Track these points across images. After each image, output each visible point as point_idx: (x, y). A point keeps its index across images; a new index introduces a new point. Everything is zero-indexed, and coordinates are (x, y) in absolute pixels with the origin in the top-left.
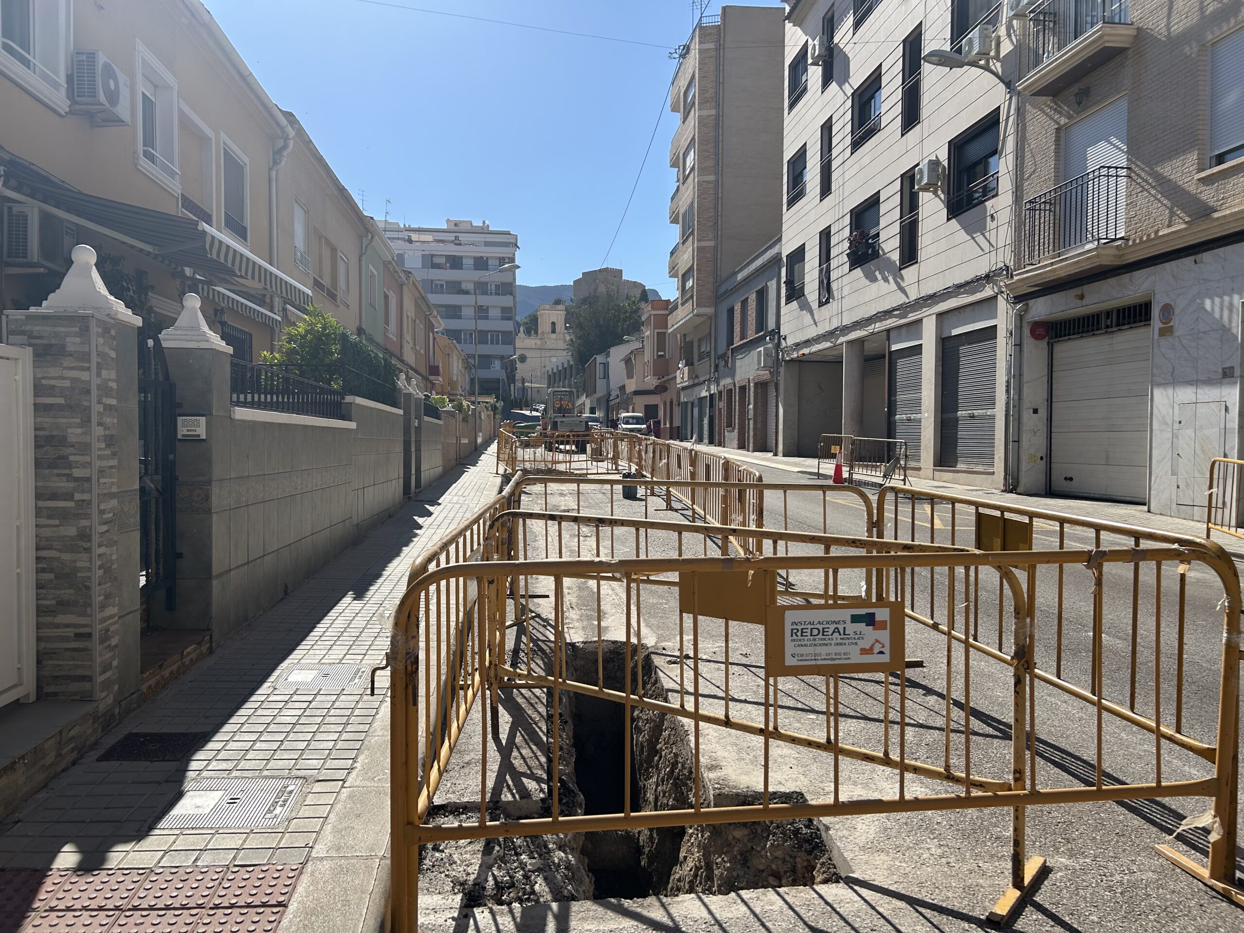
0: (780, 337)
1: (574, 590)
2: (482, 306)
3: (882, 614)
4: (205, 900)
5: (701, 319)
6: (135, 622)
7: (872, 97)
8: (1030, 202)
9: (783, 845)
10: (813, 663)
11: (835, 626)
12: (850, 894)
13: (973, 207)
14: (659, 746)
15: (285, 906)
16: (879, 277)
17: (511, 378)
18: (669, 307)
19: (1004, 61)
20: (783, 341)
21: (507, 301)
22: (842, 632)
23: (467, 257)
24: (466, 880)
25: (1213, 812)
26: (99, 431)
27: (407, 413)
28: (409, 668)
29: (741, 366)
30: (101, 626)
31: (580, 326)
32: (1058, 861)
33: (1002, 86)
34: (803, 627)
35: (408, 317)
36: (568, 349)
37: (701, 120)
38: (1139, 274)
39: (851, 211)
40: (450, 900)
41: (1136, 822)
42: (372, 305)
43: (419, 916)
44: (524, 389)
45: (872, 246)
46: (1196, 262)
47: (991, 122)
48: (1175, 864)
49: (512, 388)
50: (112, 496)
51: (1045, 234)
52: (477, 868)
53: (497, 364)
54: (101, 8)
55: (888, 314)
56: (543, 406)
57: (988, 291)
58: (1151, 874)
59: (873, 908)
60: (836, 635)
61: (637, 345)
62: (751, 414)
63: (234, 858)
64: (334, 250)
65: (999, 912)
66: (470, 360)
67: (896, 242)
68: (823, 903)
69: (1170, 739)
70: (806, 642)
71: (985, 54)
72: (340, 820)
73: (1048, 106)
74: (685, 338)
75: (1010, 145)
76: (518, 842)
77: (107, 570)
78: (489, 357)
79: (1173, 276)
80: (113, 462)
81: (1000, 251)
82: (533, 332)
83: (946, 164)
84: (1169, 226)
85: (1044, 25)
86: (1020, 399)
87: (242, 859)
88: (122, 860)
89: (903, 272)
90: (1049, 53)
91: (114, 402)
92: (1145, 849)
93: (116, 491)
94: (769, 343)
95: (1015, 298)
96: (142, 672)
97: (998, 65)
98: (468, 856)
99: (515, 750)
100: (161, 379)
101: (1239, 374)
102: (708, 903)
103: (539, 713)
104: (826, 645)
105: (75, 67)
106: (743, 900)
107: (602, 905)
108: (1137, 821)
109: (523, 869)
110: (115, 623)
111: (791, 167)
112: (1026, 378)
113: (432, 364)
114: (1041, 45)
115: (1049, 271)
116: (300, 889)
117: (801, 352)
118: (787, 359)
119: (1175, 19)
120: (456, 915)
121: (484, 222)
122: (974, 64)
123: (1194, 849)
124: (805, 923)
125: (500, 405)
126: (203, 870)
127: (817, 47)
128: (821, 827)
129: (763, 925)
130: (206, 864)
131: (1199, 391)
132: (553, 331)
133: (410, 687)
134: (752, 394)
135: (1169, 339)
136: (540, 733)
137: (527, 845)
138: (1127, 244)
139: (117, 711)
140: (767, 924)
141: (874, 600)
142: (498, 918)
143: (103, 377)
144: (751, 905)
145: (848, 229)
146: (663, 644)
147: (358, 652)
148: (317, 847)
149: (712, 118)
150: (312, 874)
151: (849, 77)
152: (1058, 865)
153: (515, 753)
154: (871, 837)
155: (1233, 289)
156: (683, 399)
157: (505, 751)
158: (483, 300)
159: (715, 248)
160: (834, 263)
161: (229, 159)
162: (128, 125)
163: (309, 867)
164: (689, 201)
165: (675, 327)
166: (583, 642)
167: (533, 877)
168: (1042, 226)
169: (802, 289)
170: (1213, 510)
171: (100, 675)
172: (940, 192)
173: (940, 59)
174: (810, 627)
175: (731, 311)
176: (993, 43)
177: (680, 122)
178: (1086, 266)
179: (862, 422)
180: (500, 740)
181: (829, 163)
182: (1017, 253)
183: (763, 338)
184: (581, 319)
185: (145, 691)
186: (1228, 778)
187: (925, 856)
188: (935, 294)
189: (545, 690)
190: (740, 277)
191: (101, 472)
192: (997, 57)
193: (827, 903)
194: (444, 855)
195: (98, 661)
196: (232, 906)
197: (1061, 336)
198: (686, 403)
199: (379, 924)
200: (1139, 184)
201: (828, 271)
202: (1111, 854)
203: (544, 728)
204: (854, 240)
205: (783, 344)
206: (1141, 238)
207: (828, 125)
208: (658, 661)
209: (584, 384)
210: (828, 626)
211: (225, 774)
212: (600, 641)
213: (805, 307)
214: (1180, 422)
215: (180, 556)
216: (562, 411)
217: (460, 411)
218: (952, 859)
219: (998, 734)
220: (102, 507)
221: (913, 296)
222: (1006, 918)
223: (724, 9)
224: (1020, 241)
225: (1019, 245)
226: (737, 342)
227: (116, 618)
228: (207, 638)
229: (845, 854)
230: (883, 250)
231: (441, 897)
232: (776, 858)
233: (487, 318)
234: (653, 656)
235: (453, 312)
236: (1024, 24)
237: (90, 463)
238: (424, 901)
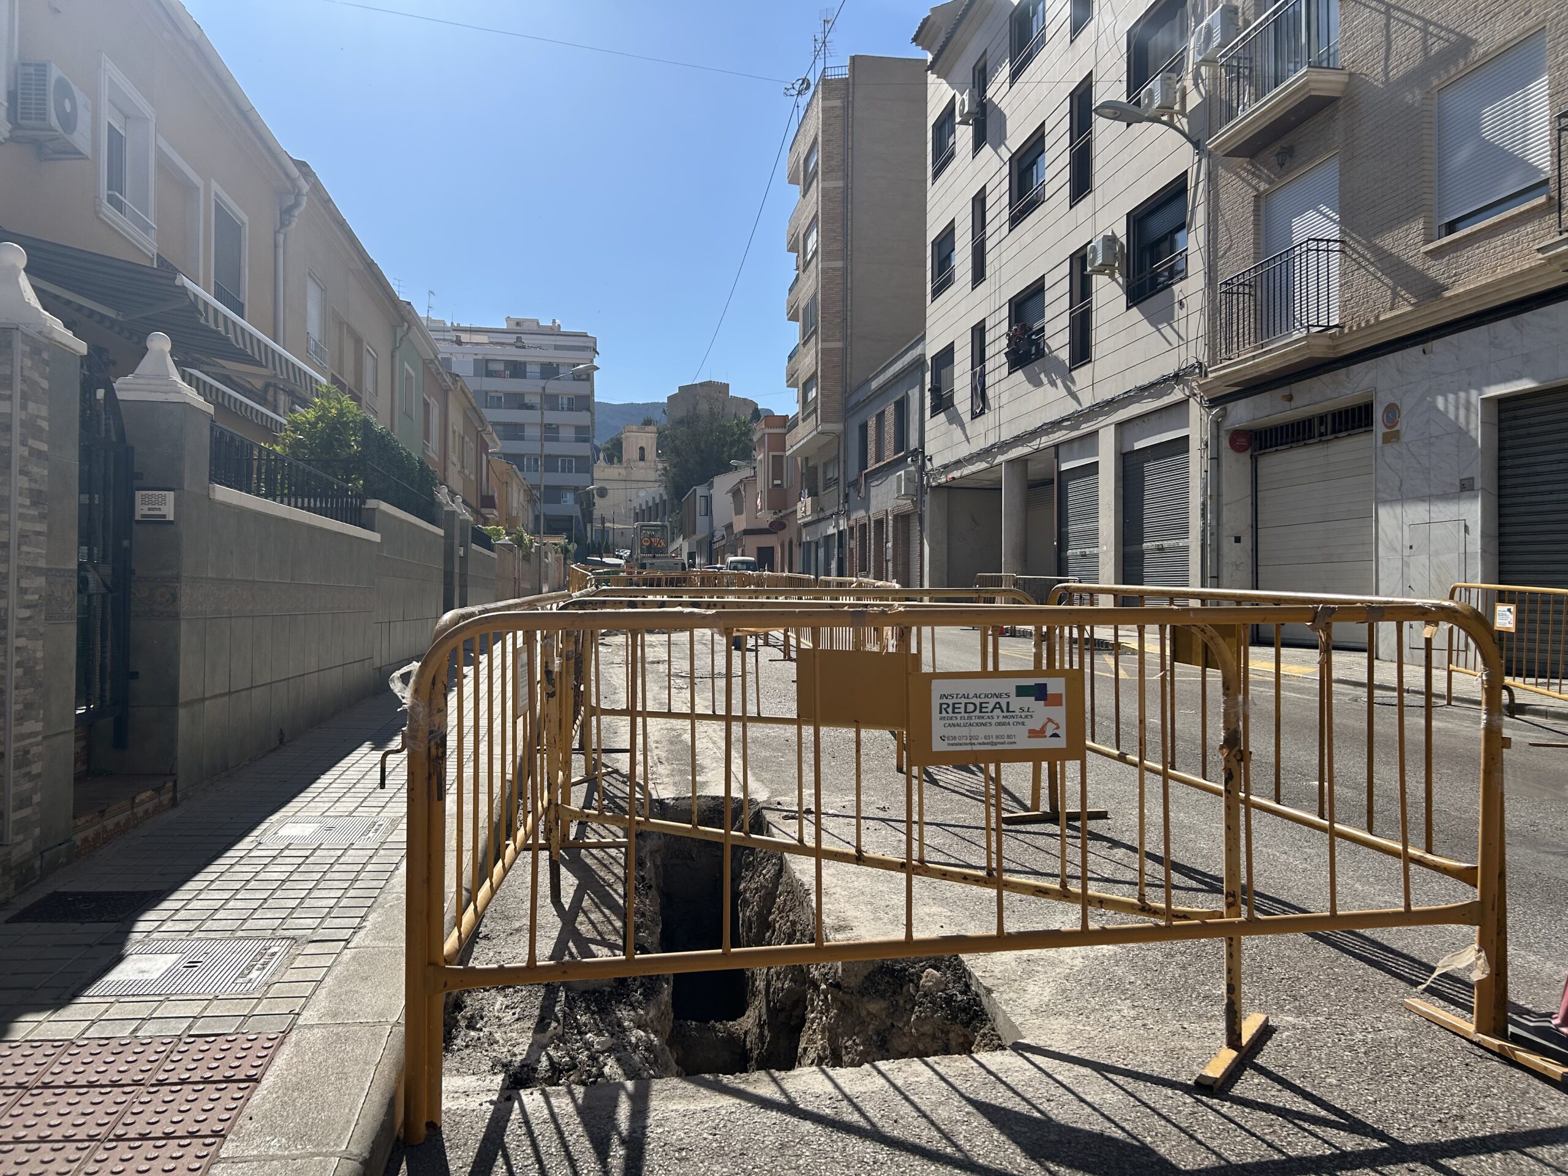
0: (924, 457)
1: (665, 743)
2: (550, 425)
3: (1056, 686)
4: (146, 1075)
5: (827, 439)
6: (68, 746)
7: (1034, 162)
8: (1226, 283)
9: (932, 1016)
10: (969, 748)
11: (996, 700)
12: (1018, 1061)
13: (1159, 292)
14: (771, 918)
15: (258, 1081)
16: (1045, 380)
17: (588, 516)
18: (786, 424)
19: (1191, 117)
20: (928, 463)
21: (583, 418)
22: (1005, 708)
23: (531, 363)
24: (511, 1061)
25: (1476, 946)
26: (23, 482)
27: (449, 536)
28: (434, 751)
29: (877, 496)
30: (18, 744)
31: (676, 451)
32: (1283, 1020)
33: (1189, 147)
34: (955, 701)
35: (454, 432)
36: (660, 481)
37: (825, 193)
38: (1357, 368)
39: (1010, 301)
40: (488, 1081)
41: (1378, 977)
42: (408, 414)
43: (444, 1101)
44: (604, 531)
45: (1036, 343)
46: (1424, 352)
47: (1176, 190)
48: (1431, 1020)
49: (589, 529)
50: (38, 571)
51: (1245, 323)
52: (526, 1048)
53: (569, 498)
54: (57, 11)
55: (1056, 425)
56: (628, 552)
57: (1178, 394)
58: (1401, 1032)
59: (1050, 1076)
60: (997, 712)
61: (747, 472)
62: (890, 554)
63: (190, 1027)
64: (358, 341)
65: (1211, 1074)
66: (534, 492)
67: (1065, 337)
68: (984, 1072)
69: (1419, 862)
70: (959, 721)
71: (1169, 108)
72: (340, 983)
73: (1244, 169)
74: (807, 463)
75: (1200, 217)
76: (583, 1019)
77: (28, 671)
78: (559, 488)
79: (1398, 370)
80: (41, 527)
81: (1192, 344)
82: (616, 460)
83: (1124, 240)
84: (1392, 309)
85: (1239, 73)
86: (1218, 524)
87: (199, 1028)
88: (32, 1031)
89: (1073, 373)
90: (1244, 105)
91: (44, 447)
92: (1391, 1005)
93: (44, 566)
94: (910, 466)
95: (1210, 401)
96: (75, 817)
97: (1184, 121)
98: (514, 1035)
99: (581, 914)
100: (114, 438)
101: (1479, 486)
102: (835, 1076)
103: (614, 874)
104: (985, 725)
105: (20, 81)
106: (880, 1072)
107: (692, 1082)
108: (1380, 976)
109: (588, 1049)
110: (38, 744)
111: (936, 249)
112: (1225, 499)
113: (484, 493)
114: (1235, 97)
115: (1251, 366)
116: (280, 1061)
117: (950, 476)
118: (934, 484)
119: (1393, 61)
120: (495, 1098)
121: (554, 321)
122: (1155, 120)
123: (1453, 1004)
124: (961, 1095)
125: (573, 547)
126: (144, 1041)
127: (967, 103)
128: (982, 992)
129: (907, 1098)
130: (148, 1034)
131: (1433, 508)
132: (642, 458)
133: (435, 778)
134: (890, 529)
135: (1395, 446)
136: (616, 897)
137: (595, 1022)
138: (1341, 332)
139: (37, 864)
140: (912, 1097)
141: (1044, 667)
142: (553, 1100)
143: (30, 410)
144: (891, 1077)
145: (1006, 323)
146: (778, 799)
147: (375, 804)
148: (305, 1013)
149: (839, 191)
150: (297, 1044)
151: (1005, 138)
152: (1283, 1023)
153: (581, 918)
154: (1046, 999)
155: (1469, 384)
156: (806, 538)
157: (568, 917)
158: (551, 417)
159: (844, 351)
160: (989, 365)
161: (221, 211)
162: (87, 158)
163: (294, 1036)
164: (811, 292)
165: (795, 448)
166: (673, 799)
167: (601, 1059)
168: (1241, 313)
169: (951, 397)
170: (1455, 654)
171: (15, 811)
172: (1117, 275)
173: (1114, 111)
174: (963, 701)
175: (864, 428)
176: (1178, 94)
177: (799, 196)
178: (1295, 359)
179: (1026, 561)
180: (562, 905)
181: (983, 243)
182: (1212, 347)
183: (905, 458)
184: (678, 442)
185: (79, 843)
186: (1494, 901)
187: (1115, 1018)
188: (1113, 399)
189: (623, 850)
190: (874, 385)
191: (23, 536)
192: (1182, 112)
193: (989, 1072)
194: (482, 1034)
195: (12, 791)
196: (183, 1082)
197: (1266, 448)
198: (809, 543)
199: (387, 1101)
200: (1354, 260)
201: (983, 375)
202: (1350, 1011)
203: (621, 891)
204: (1014, 335)
205: (929, 466)
206: (1359, 325)
207: (981, 196)
208: (769, 816)
209: (681, 524)
210: (986, 700)
211: (184, 936)
212: (695, 797)
213: (955, 419)
214: (1411, 547)
215: (135, 675)
216: (653, 550)
217: (520, 546)
218: (1150, 1021)
219: (1204, 887)
220: (24, 584)
221: (1087, 401)
222: (1221, 1081)
223: (853, 59)
224: (1215, 332)
225: (1214, 337)
226: (872, 466)
227: (40, 738)
228: (169, 784)
229: (1013, 1019)
230: (1049, 348)
231: (475, 1077)
232: (923, 1035)
233: (557, 439)
234: (765, 812)
235: (513, 431)
236: (1215, 71)
237: (8, 524)
238: (449, 1083)
